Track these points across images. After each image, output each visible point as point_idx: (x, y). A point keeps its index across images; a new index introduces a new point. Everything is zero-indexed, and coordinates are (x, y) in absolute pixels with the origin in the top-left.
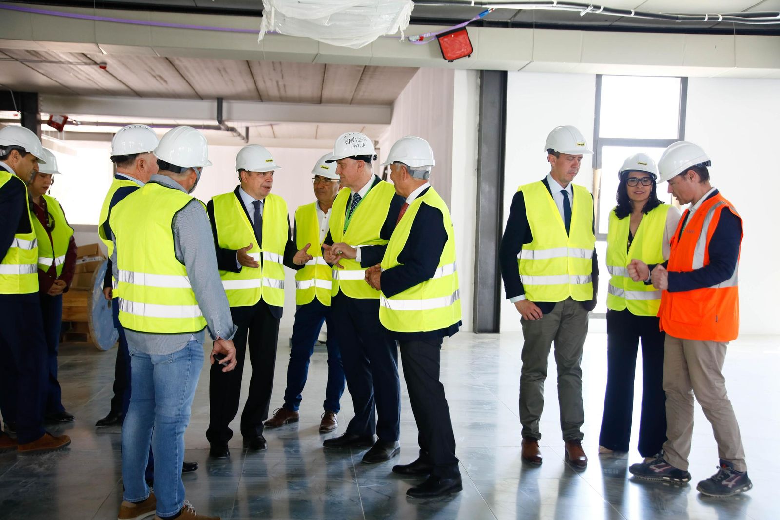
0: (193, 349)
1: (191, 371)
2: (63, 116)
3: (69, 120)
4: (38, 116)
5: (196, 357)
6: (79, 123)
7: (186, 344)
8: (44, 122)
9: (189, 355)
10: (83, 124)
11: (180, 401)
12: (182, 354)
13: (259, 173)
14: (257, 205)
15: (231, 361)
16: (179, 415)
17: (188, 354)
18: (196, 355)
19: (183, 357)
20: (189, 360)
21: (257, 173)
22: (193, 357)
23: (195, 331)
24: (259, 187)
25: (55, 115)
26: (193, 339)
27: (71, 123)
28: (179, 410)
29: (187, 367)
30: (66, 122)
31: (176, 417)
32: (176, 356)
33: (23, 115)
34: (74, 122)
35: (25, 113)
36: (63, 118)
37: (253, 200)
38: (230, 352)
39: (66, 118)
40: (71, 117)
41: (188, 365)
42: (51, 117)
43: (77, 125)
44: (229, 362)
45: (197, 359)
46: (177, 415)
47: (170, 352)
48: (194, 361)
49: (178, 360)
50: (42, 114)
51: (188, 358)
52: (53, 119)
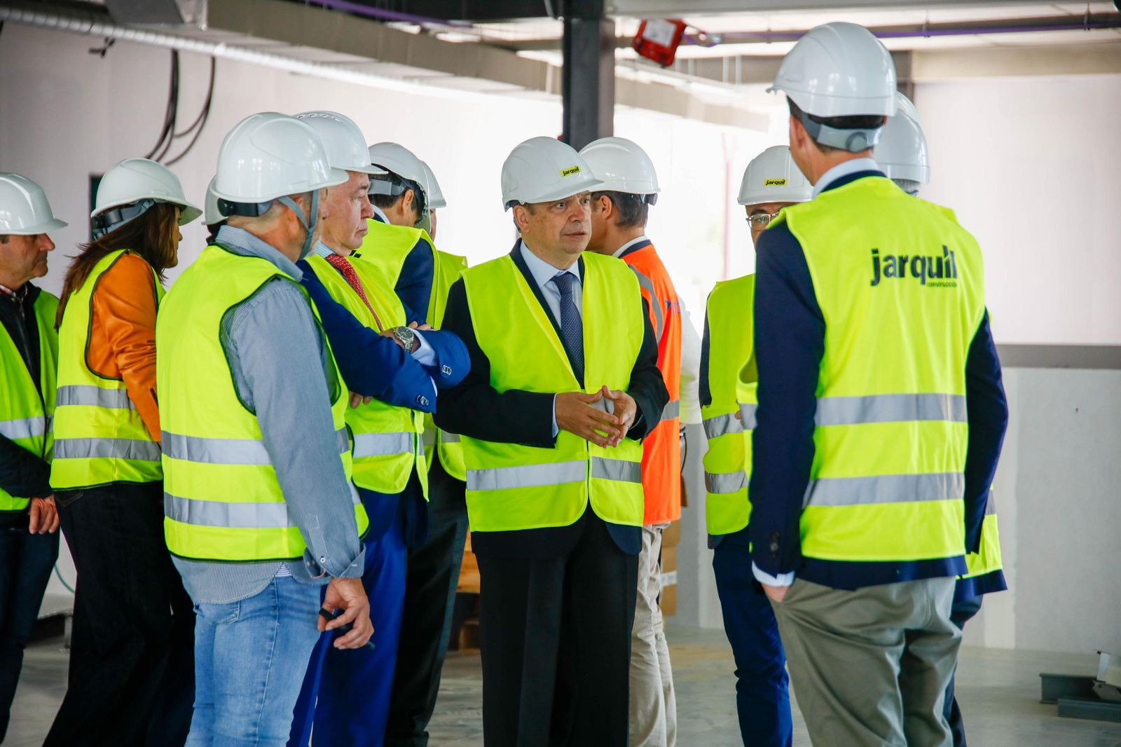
0: (286, 594)
1: (279, 641)
2: (672, 21)
3: (688, 31)
4: (606, 27)
5: (292, 613)
6: (716, 39)
7: (267, 583)
8: (623, 42)
9: (275, 608)
10: (726, 39)
11: (257, 705)
12: (258, 605)
13: (551, 205)
14: (563, 283)
15: (355, 625)
16: (254, 735)
17: (272, 604)
18: (292, 609)
19: (260, 610)
20: (274, 617)
21: (547, 206)
22: (283, 613)
23: (288, 556)
24: (558, 237)
25: (653, 20)
26: (284, 572)
27: (693, 40)
28: (255, 724)
29: (269, 632)
30: (680, 36)
31: (245, 739)
32: (247, 608)
33: (568, 28)
34: (702, 37)
35: (575, 21)
36: (672, 28)
37: (555, 272)
38: (350, 605)
39: (681, 27)
40: (695, 23)
41: (273, 629)
42: (642, 27)
43: (709, 44)
44: (350, 626)
45: (292, 617)
46: (248, 735)
47: (235, 599)
48: (286, 620)
49: (249, 616)
50: (618, 20)
51: (271, 613)
52: (647, 34)
